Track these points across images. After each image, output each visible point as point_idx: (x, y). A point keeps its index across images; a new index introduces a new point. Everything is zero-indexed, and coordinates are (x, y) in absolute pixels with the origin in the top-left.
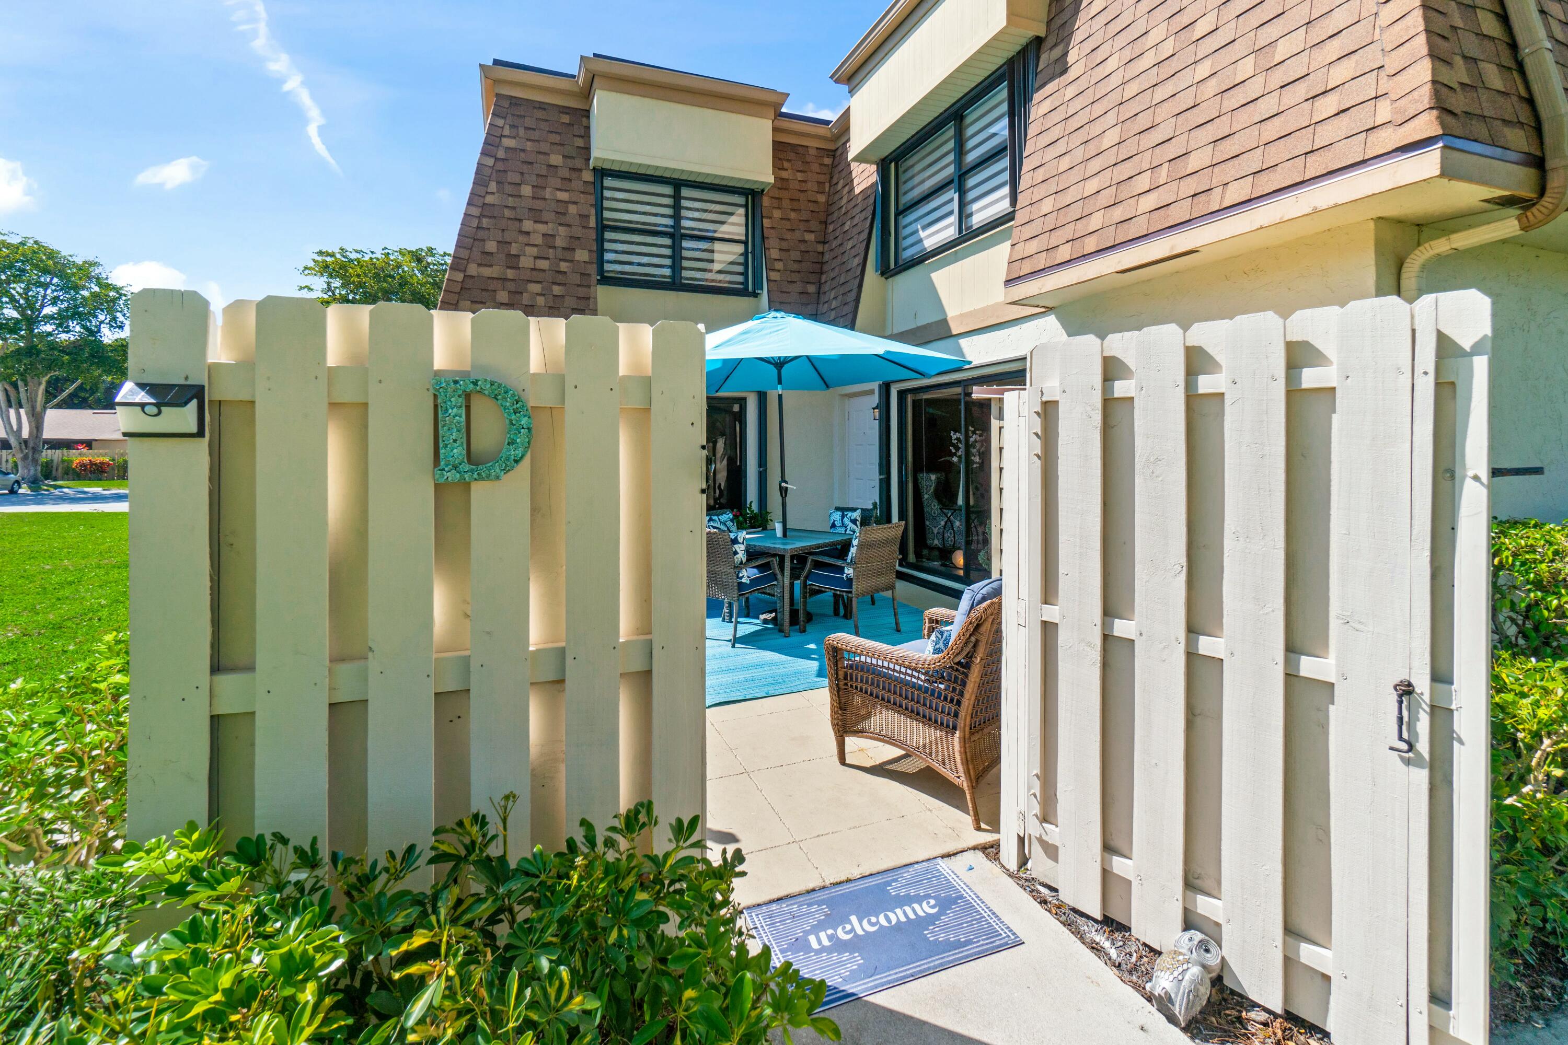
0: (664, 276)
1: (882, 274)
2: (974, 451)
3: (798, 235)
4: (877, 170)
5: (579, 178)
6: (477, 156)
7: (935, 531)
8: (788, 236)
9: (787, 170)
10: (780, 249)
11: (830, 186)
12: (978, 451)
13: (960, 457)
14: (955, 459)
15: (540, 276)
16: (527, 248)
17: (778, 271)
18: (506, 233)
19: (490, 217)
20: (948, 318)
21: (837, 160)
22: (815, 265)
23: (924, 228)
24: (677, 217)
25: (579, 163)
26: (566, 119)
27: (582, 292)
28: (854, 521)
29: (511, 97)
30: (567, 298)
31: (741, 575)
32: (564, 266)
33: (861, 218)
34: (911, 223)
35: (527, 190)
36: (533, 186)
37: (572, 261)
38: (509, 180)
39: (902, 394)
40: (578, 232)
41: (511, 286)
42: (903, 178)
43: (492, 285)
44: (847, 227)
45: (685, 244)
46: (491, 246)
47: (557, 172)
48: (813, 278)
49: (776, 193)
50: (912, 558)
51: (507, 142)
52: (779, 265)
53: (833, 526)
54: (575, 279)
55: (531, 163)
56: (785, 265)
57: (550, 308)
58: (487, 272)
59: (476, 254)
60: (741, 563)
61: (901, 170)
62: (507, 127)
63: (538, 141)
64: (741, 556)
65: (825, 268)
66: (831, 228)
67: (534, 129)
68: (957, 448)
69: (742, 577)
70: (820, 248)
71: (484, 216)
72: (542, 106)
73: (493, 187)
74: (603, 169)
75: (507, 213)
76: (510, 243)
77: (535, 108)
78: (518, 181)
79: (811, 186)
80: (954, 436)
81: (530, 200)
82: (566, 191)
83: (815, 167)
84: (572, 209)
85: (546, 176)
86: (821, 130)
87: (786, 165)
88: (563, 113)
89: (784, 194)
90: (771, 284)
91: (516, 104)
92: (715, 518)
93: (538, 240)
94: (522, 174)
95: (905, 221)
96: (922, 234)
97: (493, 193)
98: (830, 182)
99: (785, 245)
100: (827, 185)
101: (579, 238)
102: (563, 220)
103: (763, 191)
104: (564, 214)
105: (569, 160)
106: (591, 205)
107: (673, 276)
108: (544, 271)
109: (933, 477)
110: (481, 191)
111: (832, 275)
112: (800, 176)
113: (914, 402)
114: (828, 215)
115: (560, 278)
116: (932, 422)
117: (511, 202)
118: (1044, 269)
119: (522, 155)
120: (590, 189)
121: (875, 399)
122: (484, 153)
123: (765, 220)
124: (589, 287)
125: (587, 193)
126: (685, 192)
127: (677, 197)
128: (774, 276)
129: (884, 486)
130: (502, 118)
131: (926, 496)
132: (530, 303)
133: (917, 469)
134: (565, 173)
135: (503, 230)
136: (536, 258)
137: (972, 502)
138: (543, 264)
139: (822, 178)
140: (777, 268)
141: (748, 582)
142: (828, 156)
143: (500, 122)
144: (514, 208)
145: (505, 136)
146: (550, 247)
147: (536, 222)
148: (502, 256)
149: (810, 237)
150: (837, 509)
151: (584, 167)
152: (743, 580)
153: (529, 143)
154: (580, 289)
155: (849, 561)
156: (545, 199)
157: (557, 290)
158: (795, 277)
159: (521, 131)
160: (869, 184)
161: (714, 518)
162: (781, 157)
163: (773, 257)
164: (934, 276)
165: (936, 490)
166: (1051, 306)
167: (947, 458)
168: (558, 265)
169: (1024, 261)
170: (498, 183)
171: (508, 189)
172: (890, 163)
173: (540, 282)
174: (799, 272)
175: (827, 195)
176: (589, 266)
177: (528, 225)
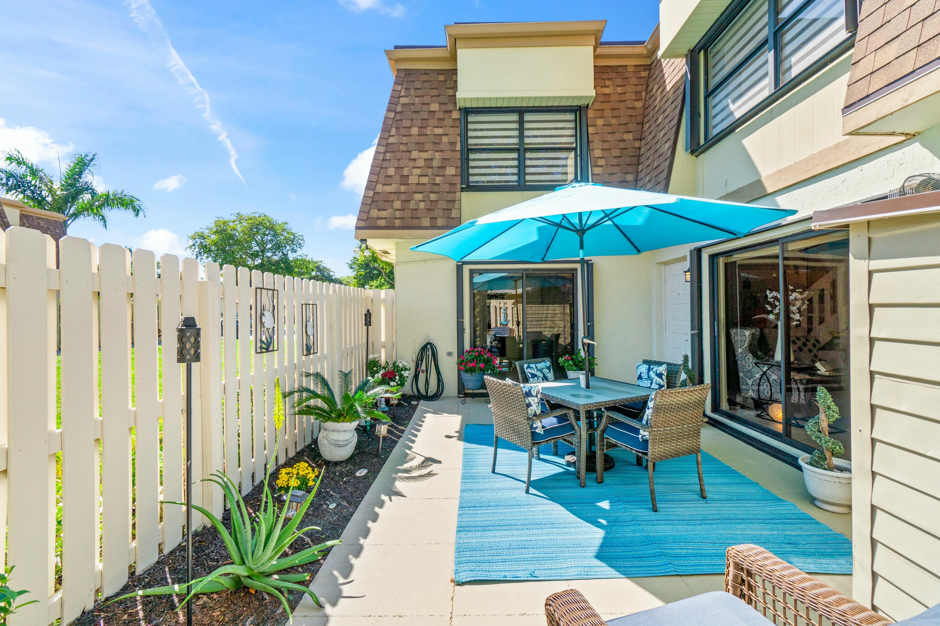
0: (513, 182)
1: (692, 152)
2: (794, 309)
3: (618, 136)
4: (687, 63)
5: (450, 117)
6: (384, 112)
7: (750, 382)
8: (609, 137)
9: (608, 87)
10: (602, 149)
11: (647, 93)
12: (799, 309)
13: (778, 315)
14: (771, 317)
15: (422, 188)
16: (414, 170)
17: (601, 166)
18: (401, 162)
19: (391, 152)
20: (763, 179)
21: (652, 72)
22: (633, 158)
23: (734, 101)
24: (521, 137)
25: (449, 107)
26: (442, 78)
27: (450, 197)
28: (660, 375)
29: (406, 70)
30: (440, 202)
31: (535, 426)
32: (438, 180)
33: (672, 110)
34: (721, 101)
35: (415, 131)
36: (419, 127)
37: (443, 176)
38: (404, 125)
39: (713, 258)
40: (448, 154)
41: (403, 197)
42: (711, 63)
43: (392, 197)
44: (660, 120)
45: (528, 155)
46: (391, 171)
47: (434, 115)
48: (631, 169)
49: (598, 106)
50: (725, 406)
51: (403, 100)
52: (601, 162)
53: (640, 377)
54: (446, 188)
55: (418, 112)
56: (606, 161)
57: (428, 209)
58: (388, 189)
59: (382, 178)
60: (535, 415)
61: (710, 56)
62: (403, 90)
63: (423, 96)
64: (535, 408)
65: (642, 159)
66: (647, 126)
67: (420, 89)
68: (774, 306)
69: (536, 428)
70: (637, 144)
71: (388, 152)
72: (426, 72)
73: (393, 131)
74: (465, 108)
75: (402, 148)
76: (403, 168)
77: (421, 74)
78: (409, 125)
79: (630, 96)
80: (770, 294)
81: (417, 137)
82: (441, 127)
83: (633, 81)
84: (445, 139)
85: (428, 119)
86: (638, 50)
87: (608, 83)
88: (440, 74)
89: (606, 106)
90: (595, 177)
91: (410, 74)
92: (533, 365)
93: (421, 163)
94: (412, 120)
95: (713, 101)
96: (732, 107)
97: (393, 136)
98: (646, 90)
99: (606, 145)
100: (644, 93)
101: (449, 159)
102: (438, 147)
103: (588, 106)
104: (439, 143)
105: (443, 106)
106: (458, 135)
107: (518, 181)
108: (424, 184)
109: (747, 333)
110: (387, 134)
111: (647, 163)
112: (619, 90)
113: (726, 264)
114: (644, 117)
115: (436, 188)
116: (746, 284)
117: (405, 140)
118: (913, 72)
119: (412, 107)
120: (458, 124)
121: (687, 265)
122: (389, 110)
123: (590, 129)
124: (455, 192)
125: (455, 127)
126: (527, 117)
127: (521, 122)
128: (597, 170)
129: (696, 339)
130: (400, 84)
131: (740, 350)
132: (415, 208)
133: (730, 324)
134: (440, 115)
135: (399, 160)
136: (419, 176)
137: (792, 359)
138: (425, 180)
139: (639, 88)
140: (599, 164)
141: (542, 433)
142: (644, 70)
143: (399, 88)
144: (406, 144)
145: (402, 97)
146: (429, 168)
147: (420, 151)
148: (398, 178)
149: (629, 136)
150: (645, 362)
151: (453, 109)
152: (537, 431)
153: (417, 99)
154: (449, 194)
155: (644, 422)
156: (427, 135)
157: (433, 197)
158: (615, 170)
159: (412, 92)
160: (679, 77)
161: (531, 365)
162: (604, 77)
163: (596, 155)
164: (746, 142)
165: (750, 345)
166: (912, 132)
167: (763, 316)
168: (434, 179)
169: (874, 75)
170: (397, 128)
171: (403, 131)
172: (699, 52)
173: (422, 193)
174: (618, 165)
175: (644, 100)
176: (456, 178)
177: (415, 154)
